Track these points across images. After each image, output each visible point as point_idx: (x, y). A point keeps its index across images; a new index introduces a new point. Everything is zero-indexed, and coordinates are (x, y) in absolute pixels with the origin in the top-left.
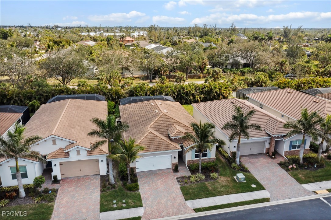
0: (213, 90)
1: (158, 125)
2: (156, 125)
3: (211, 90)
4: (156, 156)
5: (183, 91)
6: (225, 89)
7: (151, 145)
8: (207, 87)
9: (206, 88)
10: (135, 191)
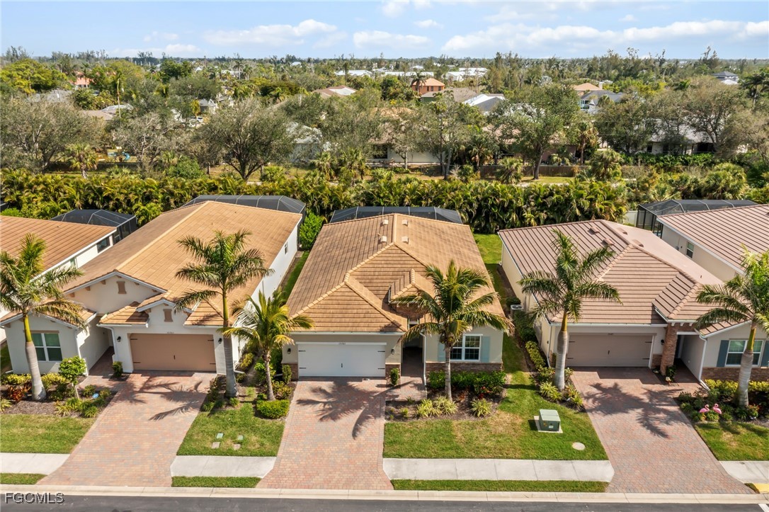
0: (572, 200)
1: (373, 269)
2: (368, 270)
3: (568, 200)
4: (347, 343)
5: (495, 200)
6: (606, 202)
7: (336, 315)
8: (558, 192)
9: (556, 196)
10: (276, 418)
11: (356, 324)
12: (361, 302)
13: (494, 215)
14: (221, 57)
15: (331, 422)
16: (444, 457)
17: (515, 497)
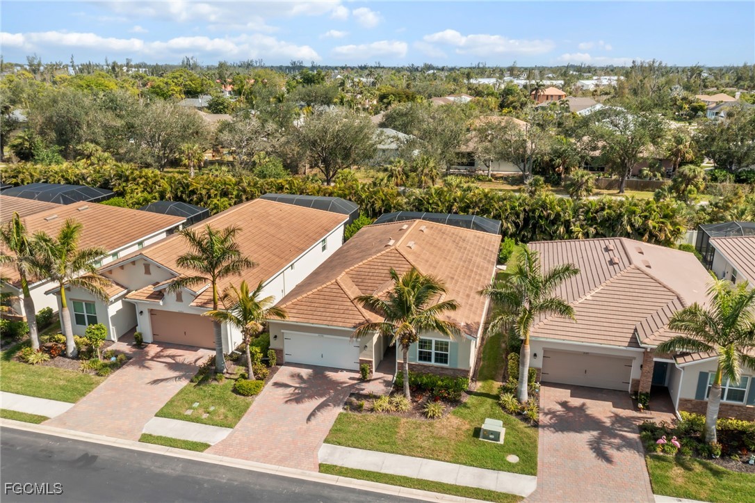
0: (623, 216)
1: (368, 270)
3: (620, 216)
4: (325, 336)
5: (542, 211)
6: (661, 220)
8: (610, 208)
9: (607, 211)
10: (248, 395)
11: (334, 319)
12: (344, 299)
13: (541, 226)
14: (363, 65)
15: (294, 405)
16: (377, 450)
17: (427, 496)
